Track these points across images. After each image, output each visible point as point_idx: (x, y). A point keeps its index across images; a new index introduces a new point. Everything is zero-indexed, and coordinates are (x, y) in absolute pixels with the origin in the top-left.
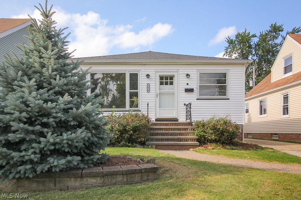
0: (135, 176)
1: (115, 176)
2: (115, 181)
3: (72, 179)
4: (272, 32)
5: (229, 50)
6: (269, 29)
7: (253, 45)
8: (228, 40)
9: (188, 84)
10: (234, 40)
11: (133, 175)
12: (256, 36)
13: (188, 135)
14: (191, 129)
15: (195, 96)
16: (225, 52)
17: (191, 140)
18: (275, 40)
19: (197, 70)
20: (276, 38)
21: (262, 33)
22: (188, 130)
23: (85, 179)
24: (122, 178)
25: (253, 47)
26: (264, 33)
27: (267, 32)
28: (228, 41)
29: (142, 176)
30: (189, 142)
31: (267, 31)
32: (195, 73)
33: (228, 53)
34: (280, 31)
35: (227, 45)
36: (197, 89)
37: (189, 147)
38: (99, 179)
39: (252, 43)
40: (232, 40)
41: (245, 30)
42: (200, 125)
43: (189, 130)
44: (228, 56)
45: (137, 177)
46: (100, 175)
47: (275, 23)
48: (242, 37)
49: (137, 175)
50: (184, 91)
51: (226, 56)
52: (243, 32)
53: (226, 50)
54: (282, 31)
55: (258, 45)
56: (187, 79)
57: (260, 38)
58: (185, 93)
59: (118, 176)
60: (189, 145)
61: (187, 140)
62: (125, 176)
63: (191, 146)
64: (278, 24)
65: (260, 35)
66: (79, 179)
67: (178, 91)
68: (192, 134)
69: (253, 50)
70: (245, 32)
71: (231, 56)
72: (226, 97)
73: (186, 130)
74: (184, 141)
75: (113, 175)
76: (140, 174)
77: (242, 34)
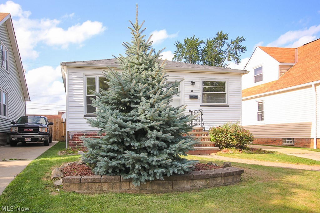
0: (229, 178)
1: (216, 178)
2: (216, 183)
3: (185, 181)
4: (218, 40)
5: (178, 54)
6: (216, 36)
7: (200, 51)
8: (177, 44)
9: (192, 91)
10: (182, 45)
11: (228, 177)
12: (203, 43)
13: (204, 140)
14: (205, 135)
15: (199, 103)
16: (174, 56)
17: (209, 145)
18: (221, 47)
19: (200, 78)
20: (222, 45)
21: (208, 40)
22: (201, 135)
23: (195, 181)
24: (220, 180)
25: (200, 53)
26: (211, 40)
27: (214, 40)
28: (177, 46)
29: (233, 177)
30: (208, 147)
31: (214, 38)
32: (199, 81)
33: (177, 58)
34: (225, 39)
35: (176, 49)
36: (201, 96)
37: (210, 151)
38: (204, 181)
39: (199, 49)
40: (180, 45)
41: (193, 36)
42: (219, 131)
43: (203, 136)
44: (177, 60)
45: (230, 180)
46: (206, 178)
47: (221, 31)
48: (191, 42)
49: (230, 177)
50: (189, 98)
51: (175, 60)
52: (192, 38)
53: (175, 54)
54: (227, 39)
55: (204, 51)
56: (192, 87)
57: (207, 44)
58: (190, 100)
59: (218, 178)
60: (210, 150)
61: (205, 145)
62: (223, 178)
63: (212, 151)
64: (224, 33)
65: (207, 41)
66: (190, 181)
67: (184, 97)
68: (208, 139)
69: (200, 56)
70: (194, 38)
71: (180, 61)
72: (226, 104)
73: (200, 136)
74: (203, 146)
75: (215, 177)
76: (232, 177)
77: (190, 39)
